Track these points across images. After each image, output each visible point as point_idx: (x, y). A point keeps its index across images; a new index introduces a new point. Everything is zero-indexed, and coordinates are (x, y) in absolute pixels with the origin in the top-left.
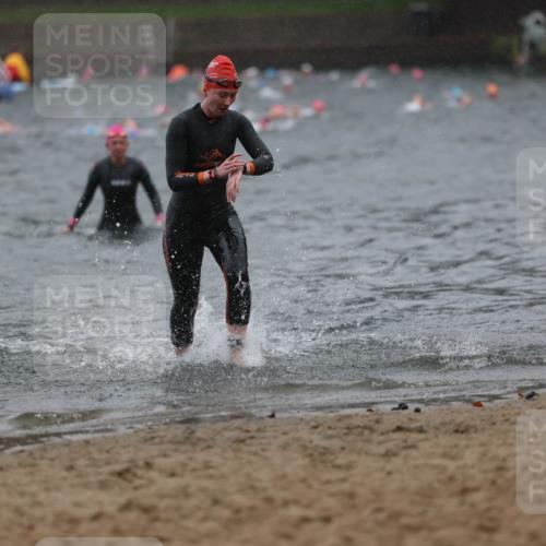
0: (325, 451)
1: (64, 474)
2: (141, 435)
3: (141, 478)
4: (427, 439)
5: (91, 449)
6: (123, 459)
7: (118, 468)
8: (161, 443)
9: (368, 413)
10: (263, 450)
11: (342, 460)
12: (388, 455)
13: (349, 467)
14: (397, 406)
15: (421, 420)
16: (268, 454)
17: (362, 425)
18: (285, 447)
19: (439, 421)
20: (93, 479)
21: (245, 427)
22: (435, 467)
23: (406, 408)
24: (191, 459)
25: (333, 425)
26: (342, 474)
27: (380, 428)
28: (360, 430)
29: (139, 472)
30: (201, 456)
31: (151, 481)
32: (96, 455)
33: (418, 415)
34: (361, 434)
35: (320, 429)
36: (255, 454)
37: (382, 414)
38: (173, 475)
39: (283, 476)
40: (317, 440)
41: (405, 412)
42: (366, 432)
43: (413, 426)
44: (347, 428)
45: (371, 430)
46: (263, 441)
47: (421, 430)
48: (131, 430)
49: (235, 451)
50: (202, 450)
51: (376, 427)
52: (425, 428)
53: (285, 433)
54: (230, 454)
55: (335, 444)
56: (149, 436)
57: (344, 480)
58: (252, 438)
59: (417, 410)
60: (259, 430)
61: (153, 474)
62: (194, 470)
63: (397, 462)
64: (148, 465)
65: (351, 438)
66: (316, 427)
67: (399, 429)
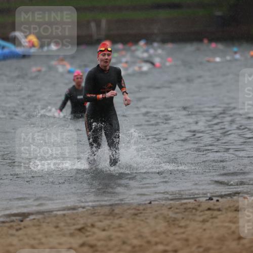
0: (175, 220)
1: (54, 229)
2: (89, 212)
3: (89, 231)
4: (222, 214)
5: (67, 218)
6: (81, 222)
7: (79, 227)
8: (98, 215)
9: (194, 202)
10: (146, 219)
11: (182, 223)
12: (204, 221)
13: (186, 227)
14: (208, 198)
15: (219, 205)
16: (148, 221)
17: (192, 207)
18: (156, 217)
19: (228, 206)
20: (67, 232)
21: (137, 208)
22: (226, 227)
23: (212, 199)
24: (112, 223)
25: (178, 207)
26: (182, 230)
27: (200, 209)
28: (190, 210)
29: (89, 229)
30: (117, 222)
31: (94, 233)
32: (69, 221)
33: (218, 203)
34: (191, 212)
35: (172, 209)
36: (142, 220)
37: (201, 202)
38: (104, 230)
39: (155, 231)
40: (171, 214)
41: (212, 201)
42: (194, 211)
43: (216, 207)
44: (185, 209)
45: (196, 210)
46: (146, 214)
47: (219, 210)
48: (85, 210)
49: (133, 219)
50: (118, 219)
51: (198, 208)
52: (221, 209)
53: (156, 211)
54: (130, 221)
55: (179, 216)
56: (93, 212)
57: (183, 233)
58: (141, 213)
59: (218, 201)
60: (144, 210)
61: (95, 230)
62: (114, 228)
63: (208, 225)
64: (93, 226)
65: (187, 213)
66: (170, 208)
67: (209, 209)
